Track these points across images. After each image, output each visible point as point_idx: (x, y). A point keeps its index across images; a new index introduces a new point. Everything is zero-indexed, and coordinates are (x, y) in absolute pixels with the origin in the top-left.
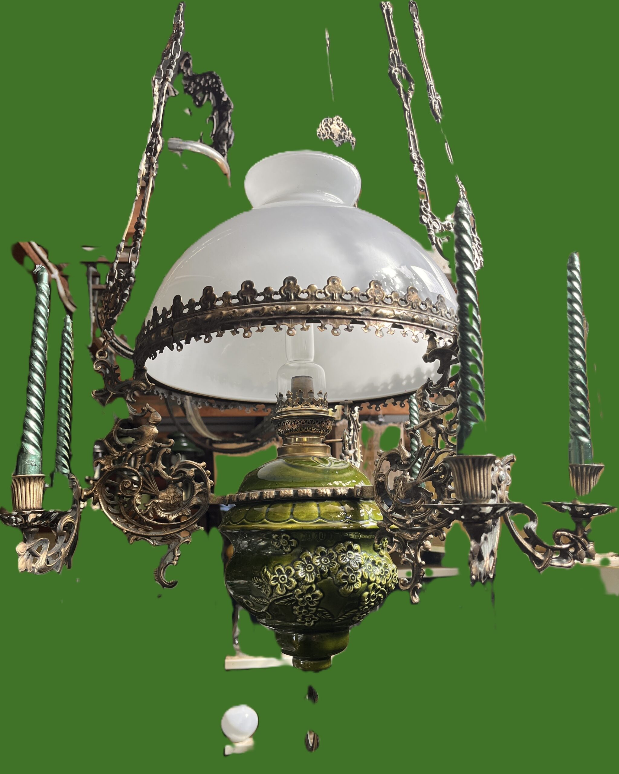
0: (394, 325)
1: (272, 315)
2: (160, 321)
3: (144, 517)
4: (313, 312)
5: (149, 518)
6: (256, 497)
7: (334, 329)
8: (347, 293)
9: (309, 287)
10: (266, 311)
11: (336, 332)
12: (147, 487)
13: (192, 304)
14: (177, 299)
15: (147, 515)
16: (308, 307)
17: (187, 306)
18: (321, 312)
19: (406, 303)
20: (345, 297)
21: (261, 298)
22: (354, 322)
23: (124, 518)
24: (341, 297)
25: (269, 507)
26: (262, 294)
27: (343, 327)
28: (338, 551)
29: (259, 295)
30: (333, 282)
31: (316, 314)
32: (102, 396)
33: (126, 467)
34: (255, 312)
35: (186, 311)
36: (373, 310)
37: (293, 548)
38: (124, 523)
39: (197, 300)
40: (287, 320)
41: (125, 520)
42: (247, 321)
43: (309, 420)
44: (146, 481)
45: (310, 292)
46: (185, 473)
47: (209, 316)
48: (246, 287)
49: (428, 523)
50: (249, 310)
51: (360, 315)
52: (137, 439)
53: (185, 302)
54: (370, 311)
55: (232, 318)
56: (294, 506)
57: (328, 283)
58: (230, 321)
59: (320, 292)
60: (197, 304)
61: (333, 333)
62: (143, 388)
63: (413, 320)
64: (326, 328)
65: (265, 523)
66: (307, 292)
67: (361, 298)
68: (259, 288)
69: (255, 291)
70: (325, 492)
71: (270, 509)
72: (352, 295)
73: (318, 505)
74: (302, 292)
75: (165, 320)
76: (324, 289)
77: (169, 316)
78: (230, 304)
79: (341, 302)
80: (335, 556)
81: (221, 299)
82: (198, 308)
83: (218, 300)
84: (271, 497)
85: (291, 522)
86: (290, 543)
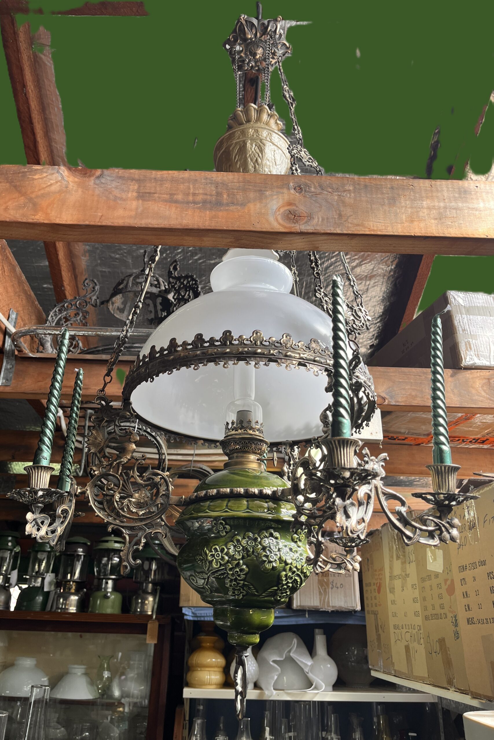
0: (300, 364)
1: (213, 355)
2: (141, 364)
3: (120, 511)
4: (242, 353)
5: (124, 511)
6: (202, 495)
7: (256, 364)
8: (266, 341)
9: (240, 337)
10: (209, 352)
11: (257, 366)
12: (124, 489)
13: (162, 349)
14: (153, 347)
15: (122, 509)
16: (238, 349)
17: (159, 352)
18: (247, 353)
19: (310, 349)
20: (264, 343)
21: (206, 345)
22: (271, 360)
23: (106, 511)
24: (261, 343)
25: (211, 502)
26: (208, 342)
27: (262, 363)
28: (262, 536)
29: (206, 342)
30: (257, 334)
31: (244, 354)
33: (111, 472)
34: (203, 353)
35: (157, 355)
36: (284, 352)
37: (227, 532)
38: (106, 515)
39: (166, 348)
40: (224, 358)
41: (106, 513)
42: (197, 359)
44: (125, 484)
45: (240, 340)
46: (153, 479)
47: (172, 357)
48: (198, 337)
50: (198, 352)
51: (275, 355)
52: (120, 452)
53: (158, 349)
54: (282, 353)
55: (187, 357)
56: (229, 501)
57: (253, 335)
58: (186, 359)
59: (247, 340)
60: (165, 350)
61: (255, 366)
62: (128, 417)
63: (314, 361)
64: (250, 364)
65: (207, 512)
66: (238, 340)
67: (276, 344)
68: (206, 338)
69: (204, 340)
70: (253, 491)
71: (211, 504)
72: (269, 342)
73: (247, 501)
74: (235, 340)
75: (144, 362)
76: (250, 338)
77: (147, 360)
78: (187, 349)
79: (262, 346)
80: (259, 539)
81: (181, 346)
82: (166, 352)
83: (179, 346)
84: (213, 494)
85: (226, 511)
86: (224, 528)
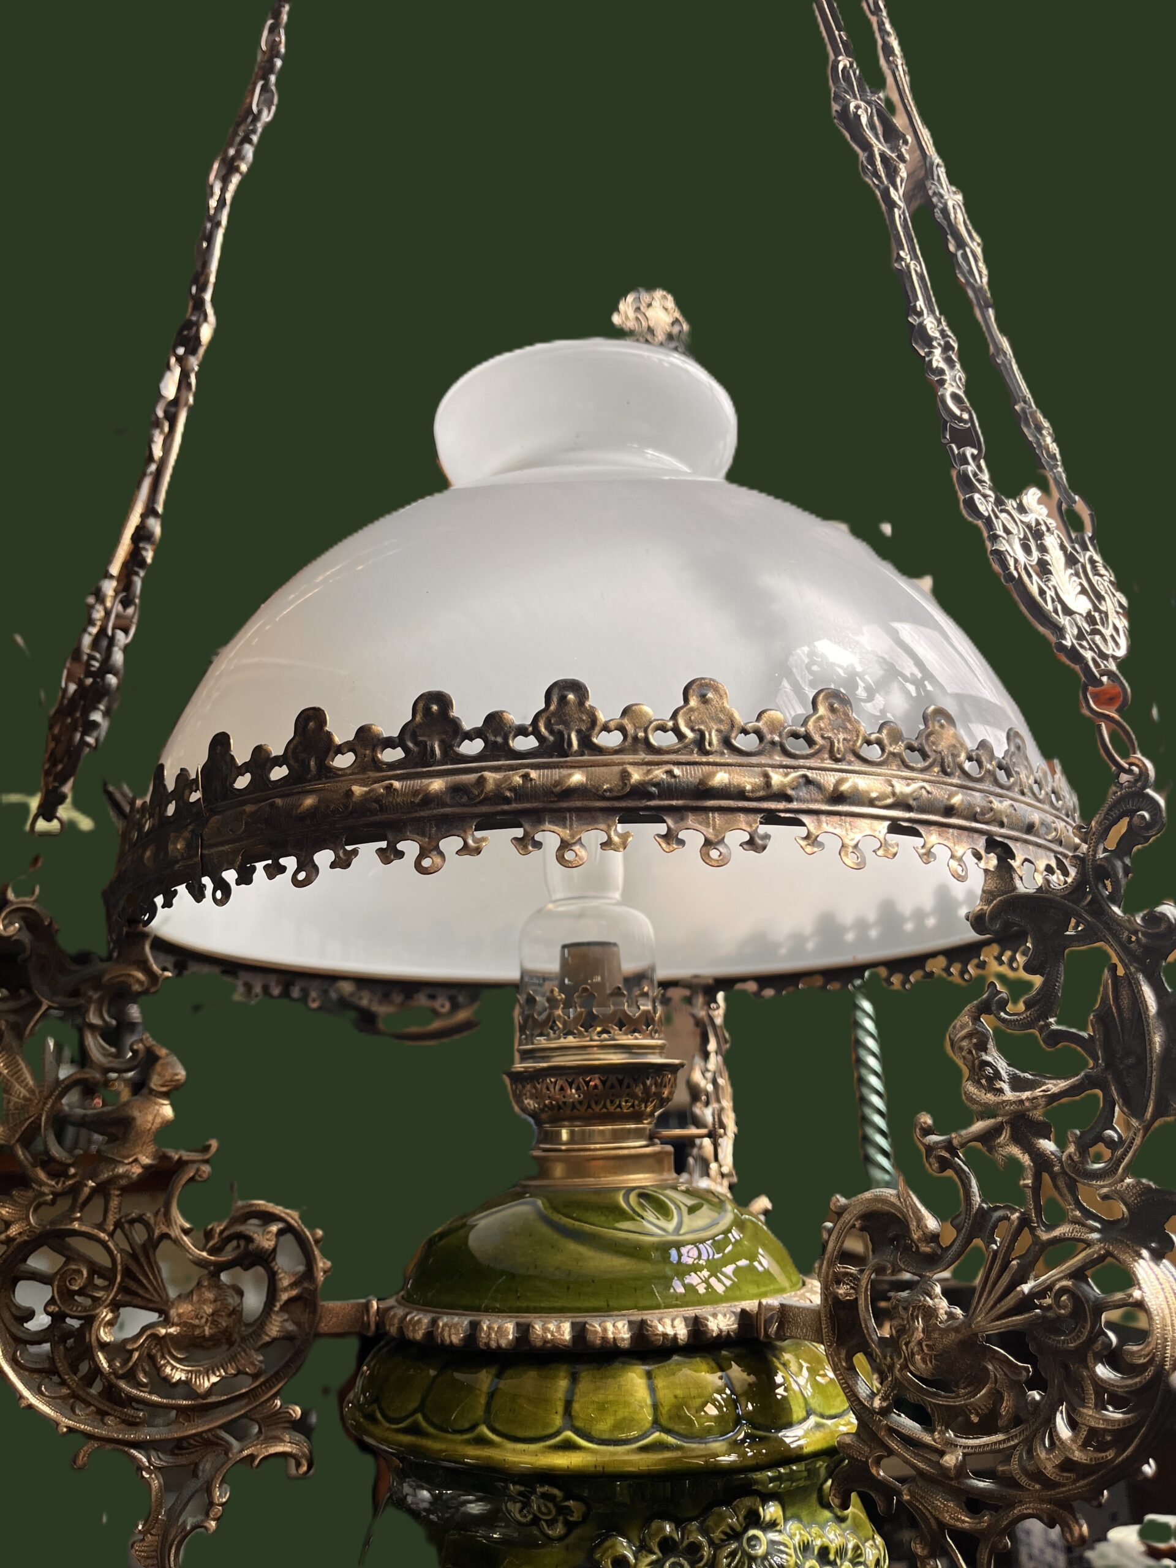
0: (896, 828)
1: (508, 801)
2: (171, 809)
3: (123, 1385)
4: (640, 791)
5: (139, 1385)
6: (455, 1340)
7: (708, 843)
8: (745, 732)
9: (625, 712)
10: (490, 785)
11: (714, 854)
12: (133, 1286)
13: (261, 760)
14: (220, 743)
15: (130, 1376)
16: (625, 776)
17: (246, 768)
18: (667, 790)
19: (925, 756)
20: (740, 741)
21: (473, 747)
22: (771, 818)
23: (63, 1383)
24: (727, 742)
25: (499, 1376)
26: (476, 733)
27: (735, 837)
28: (717, 1535)
29: (470, 736)
30: (704, 700)
31: (651, 796)
32: (15, 1012)
33: (76, 1225)
34: (456, 790)
35: (242, 782)
36: (829, 780)
37: (570, 1526)
38: (63, 1398)
39: (277, 749)
40: (559, 816)
41: (65, 1391)
42: (429, 819)
43: (613, 1079)
44: (134, 1268)
45: (630, 728)
46: (249, 1239)
47: (309, 801)
48: (427, 711)
49: (1024, 1481)
50: (437, 785)
51: (789, 799)
52: (112, 1139)
53: (241, 754)
54: (819, 787)
55: (383, 809)
56: (574, 1379)
57: (686, 700)
58: (377, 818)
59: (663, 728)
60: (278, 761)
61: (705, 857)
62: (136, 987)
63: (949, 811)
64: (681, 842)
65: (482, 1441)
66: (622, 729)
67: (791, 745)
68: (469, 716)
69: (455, 724)
70: (670, 1332)
71: (502, 1384)
72: (761, 737)
73: (649, 1375)
74: (606, 728)
75: (184, 807)
76: (674, 716)
77: (195, 796)
78: (377, 765)
79: (728, 758)
80: (706, 1552)
81: (349, 747)
82: (279, 773)
83: (340, 750)
84: (503, 1343)
85: (568, 1446)
86: (563, 1511)
